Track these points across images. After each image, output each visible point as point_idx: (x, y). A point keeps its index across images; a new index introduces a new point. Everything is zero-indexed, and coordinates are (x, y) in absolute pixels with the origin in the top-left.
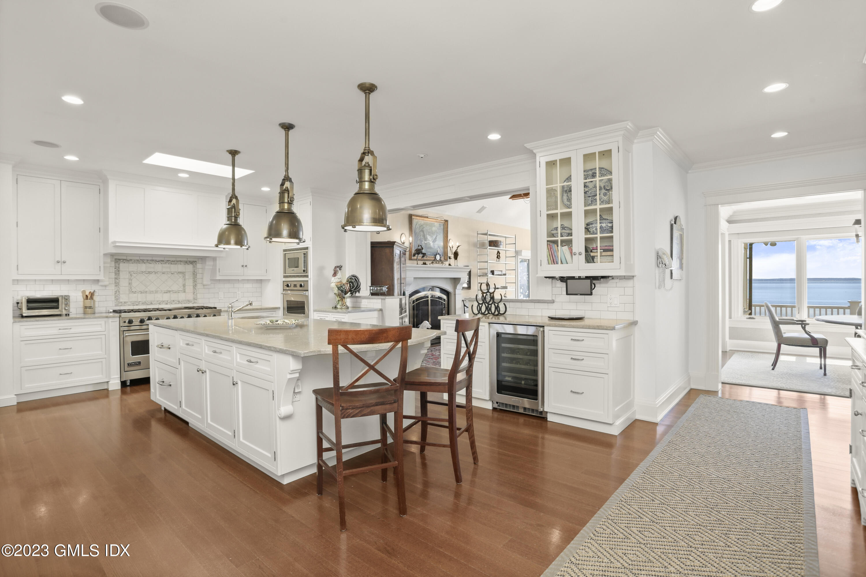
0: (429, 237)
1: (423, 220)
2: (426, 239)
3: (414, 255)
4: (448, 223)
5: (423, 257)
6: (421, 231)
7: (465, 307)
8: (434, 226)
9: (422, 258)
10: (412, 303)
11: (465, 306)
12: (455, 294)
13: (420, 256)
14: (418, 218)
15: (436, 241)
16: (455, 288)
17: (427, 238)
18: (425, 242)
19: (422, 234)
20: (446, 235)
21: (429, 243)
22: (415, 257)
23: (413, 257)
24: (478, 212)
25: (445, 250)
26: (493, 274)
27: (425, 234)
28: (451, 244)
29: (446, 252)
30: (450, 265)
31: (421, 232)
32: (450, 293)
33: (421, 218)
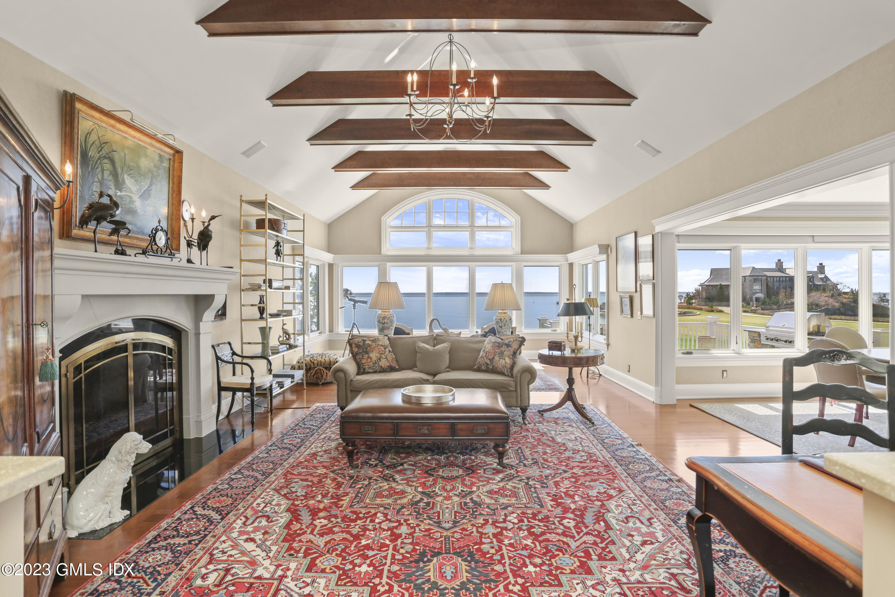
0: (129, 182)
1: (113, 126)
2: (119, 185)
3: (84, 222)
4: (182, 159)
5: (115, 232)
6: (105, 158)
7: (219, 361)
8: (146, 156)
9: (111, 234)
10: (70, 375)
11: (218, 358)
12: (197, 334)
13: (106, 227)
14: (97, 115)
15: (149, 196)
16: (198, 318)
17: (124, 182)
18: (119, 193)
19: (107, 166)
20: (176, 189)
21: (130, 197)
22: (87, 233)
23: (75, 232)
24: (244, 153)
25: (172, 224)
26: (270, 287)
27: (119, 170)
28: (187, 211)
29: (176, 229)
30: (189, 261)
31: (106, 161)
32: (183, 334)
33: (104, 118)
